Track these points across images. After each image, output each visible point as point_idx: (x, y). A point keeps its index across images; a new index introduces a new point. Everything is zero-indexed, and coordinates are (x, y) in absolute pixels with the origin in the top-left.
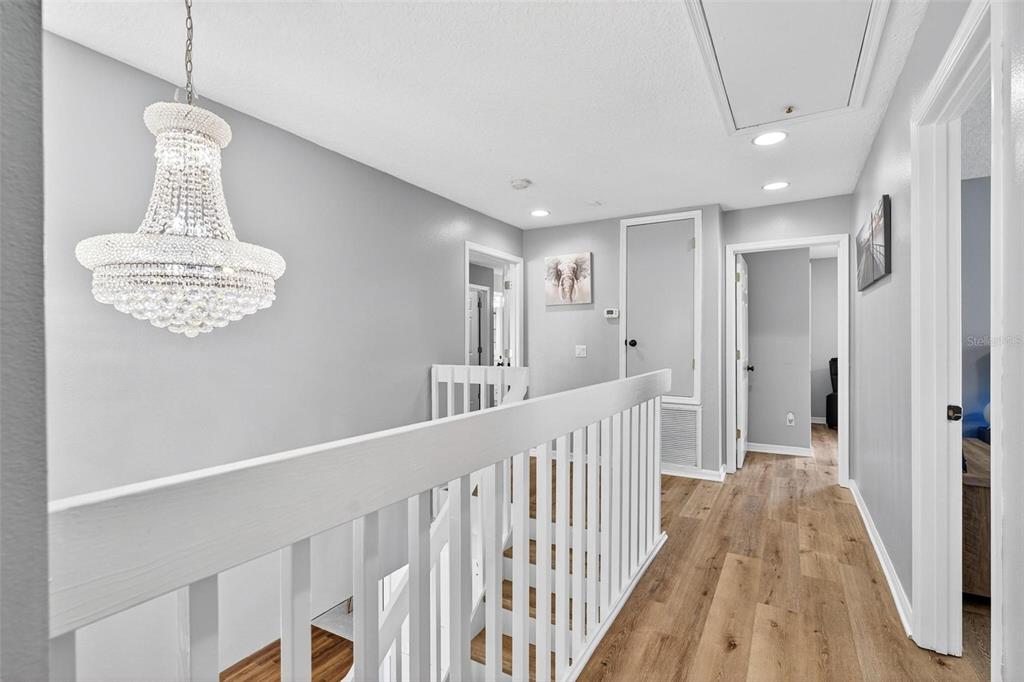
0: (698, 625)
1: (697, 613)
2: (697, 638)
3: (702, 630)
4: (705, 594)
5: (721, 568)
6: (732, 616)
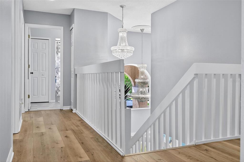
0: (77, 137)
1: (80, 139)
4: (82, 143)
5: (86, 152)
6: (70, 141)
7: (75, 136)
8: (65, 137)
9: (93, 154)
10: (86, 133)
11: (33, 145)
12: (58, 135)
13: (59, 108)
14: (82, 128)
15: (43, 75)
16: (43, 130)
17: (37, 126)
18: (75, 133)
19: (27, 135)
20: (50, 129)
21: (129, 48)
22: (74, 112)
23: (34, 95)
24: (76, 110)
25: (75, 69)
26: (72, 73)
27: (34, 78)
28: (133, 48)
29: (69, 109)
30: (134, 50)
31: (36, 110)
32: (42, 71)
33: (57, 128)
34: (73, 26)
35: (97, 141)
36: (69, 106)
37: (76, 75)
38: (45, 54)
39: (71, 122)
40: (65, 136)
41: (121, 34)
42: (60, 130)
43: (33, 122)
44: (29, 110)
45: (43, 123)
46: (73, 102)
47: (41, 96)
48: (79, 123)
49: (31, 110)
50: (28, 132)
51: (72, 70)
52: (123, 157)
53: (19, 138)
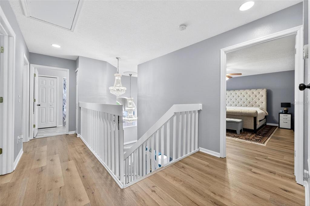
0: (78, 168)
1: (81, 171)
2: (77, 166)
3: (77, 168)
4: (83, 177)
5: (86, 190)
6: (71, 176)
7: (76, 167)
8: (67, 170)
9: (93, 191)
10: (88, 161)
11: (27, 190)
12: (59, 169)
13: (65, 133)
14: (84, 155)
15: (51, 106)
16: (44, 163)
17: (38, 159)
18: (77, 163)
19: (22, 174)
20: (52, 160)
21: (122, 88)
22: (78, 136)
23: (42, 122)
24: (80, 135)
25: (79, 103)
26: (77, 105)
27: (42, 108)
28: (125, 88)
29: (74, 133)
30: (126, 89)
31: (43, 137)
32: (50, 102)
33: (60, 159)
34: (78, 69)
35: (98, 171)
36: (74, 131)
37: (80, 108)
38: (53, 89)
39: (74, 149)
40: (66, 168)
41: (117, 78)
42: (62, 161)
43: (36, 153)
44: (34, 138)
45: (45, 153)
46: (77, 128)
47: (49, 122)
48: (81, 149)
49: (37, 137)
50: (25, 169)
51: (77, 103)
52: (122, 190)
53: (11, 181)
